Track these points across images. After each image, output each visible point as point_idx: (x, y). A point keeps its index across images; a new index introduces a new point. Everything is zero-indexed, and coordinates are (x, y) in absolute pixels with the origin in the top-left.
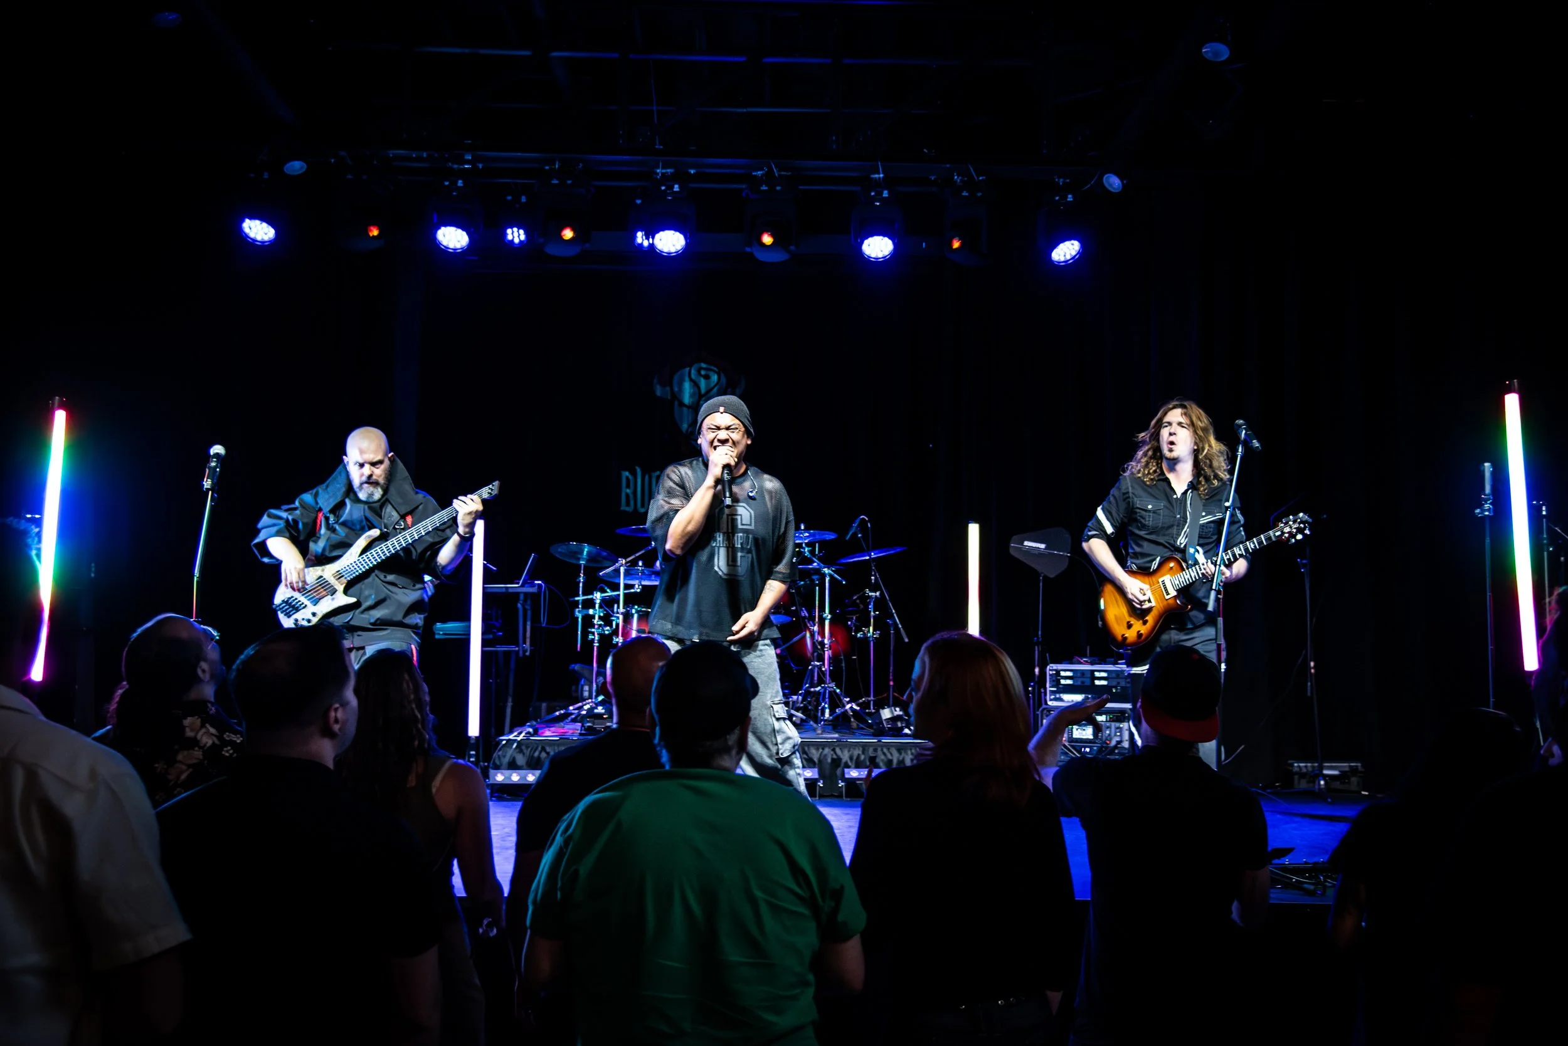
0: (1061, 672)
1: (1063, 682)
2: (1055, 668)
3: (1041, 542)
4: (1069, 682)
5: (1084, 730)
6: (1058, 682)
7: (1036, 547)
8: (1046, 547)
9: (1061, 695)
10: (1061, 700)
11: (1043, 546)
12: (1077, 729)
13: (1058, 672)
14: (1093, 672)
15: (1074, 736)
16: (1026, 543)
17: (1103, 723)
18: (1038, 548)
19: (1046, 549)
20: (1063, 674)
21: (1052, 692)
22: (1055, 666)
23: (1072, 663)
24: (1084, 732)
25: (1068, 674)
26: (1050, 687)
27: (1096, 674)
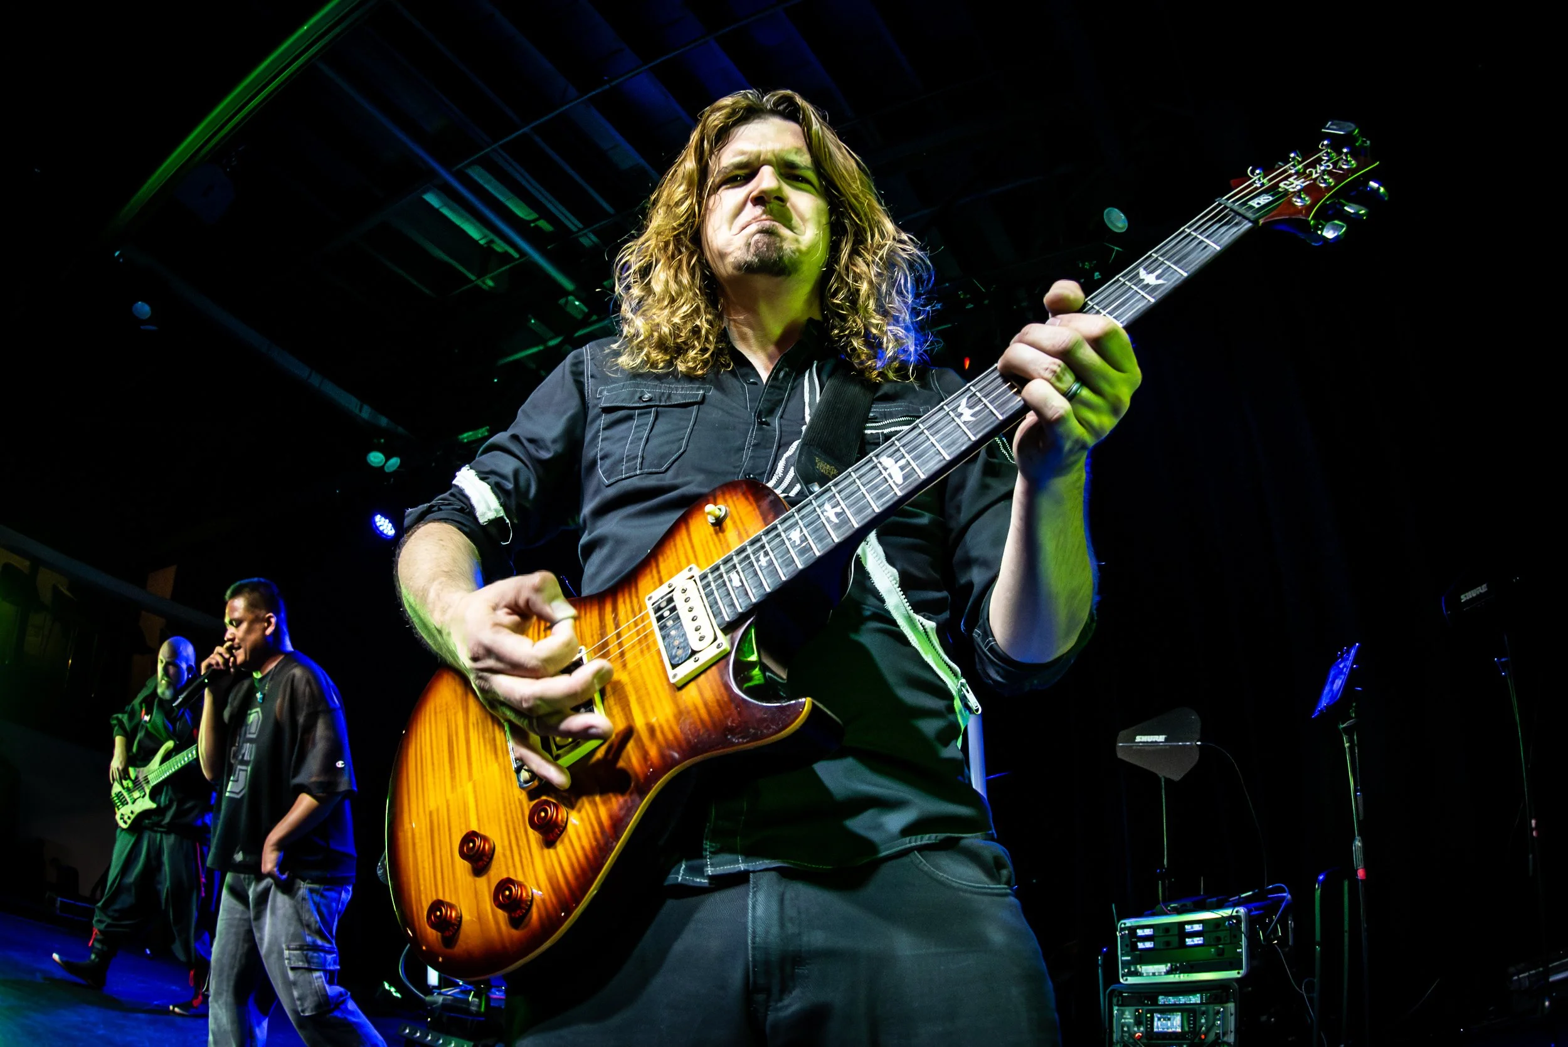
0: (1138, 931)
1: (1140, 945)
2: (1128, 924)
3: (1158, 734)
4: (1149, 945)
5: (1169, 1019)
6: (1134, 947)
7: (1152, 742)
8: (1166, 739)
9: (1138, 966)
10: (1136, 974)
11: (1161, 738)
12: (1159, 1019)
13: (1133, 930)
14: (1184, 924)
16: (1138, 739)
17: (1198, 1005)
18: (1156, 742)
19: (1166, 740)
20: (1140, 932)
21: (1126, 964)
22: (1129, 922)
23: (1154, 914)
24: (1169, 1023)
25: (1148, 932)
26: (1123, 955)
27: (1188, 928)
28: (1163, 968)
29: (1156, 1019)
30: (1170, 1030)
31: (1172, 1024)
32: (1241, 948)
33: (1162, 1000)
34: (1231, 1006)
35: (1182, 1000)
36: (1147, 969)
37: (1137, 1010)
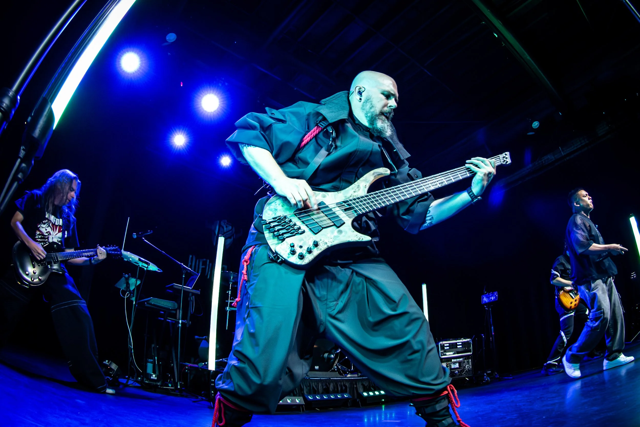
0: (445, 345)
1: (445, 348)
4: (448, 348)
6: (444, 349)
9: (445, 353)
10: (445, 355)
13: (443, 345)
14: (456, 343)
15: (452, 367)
17: (462, 361)
21: (442, 353)
22: (442, 343)
23: (449, 341)
24: (456, 365)
25: (448, 345)
26: (441, 351)
27: (458, 344)
28: (452, 353)
29: (452, 365)
30: (456, 367)
31: (456, 366)
32: (471, 347)
33: (453, 360)
34: (470, 360)
35: (458, 360)
36: (447, 354)
37: (447, 363)
